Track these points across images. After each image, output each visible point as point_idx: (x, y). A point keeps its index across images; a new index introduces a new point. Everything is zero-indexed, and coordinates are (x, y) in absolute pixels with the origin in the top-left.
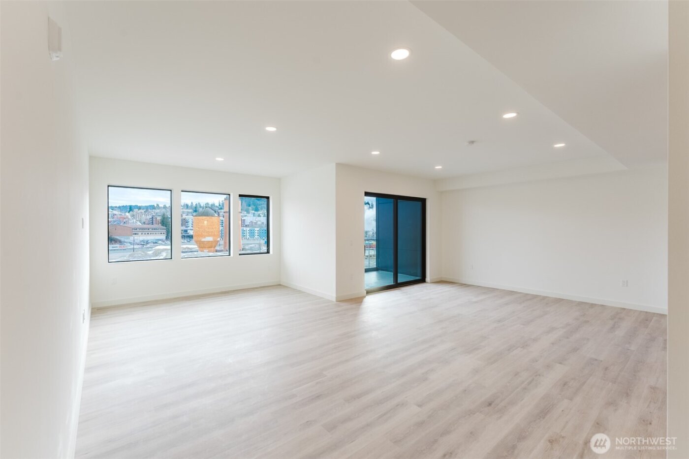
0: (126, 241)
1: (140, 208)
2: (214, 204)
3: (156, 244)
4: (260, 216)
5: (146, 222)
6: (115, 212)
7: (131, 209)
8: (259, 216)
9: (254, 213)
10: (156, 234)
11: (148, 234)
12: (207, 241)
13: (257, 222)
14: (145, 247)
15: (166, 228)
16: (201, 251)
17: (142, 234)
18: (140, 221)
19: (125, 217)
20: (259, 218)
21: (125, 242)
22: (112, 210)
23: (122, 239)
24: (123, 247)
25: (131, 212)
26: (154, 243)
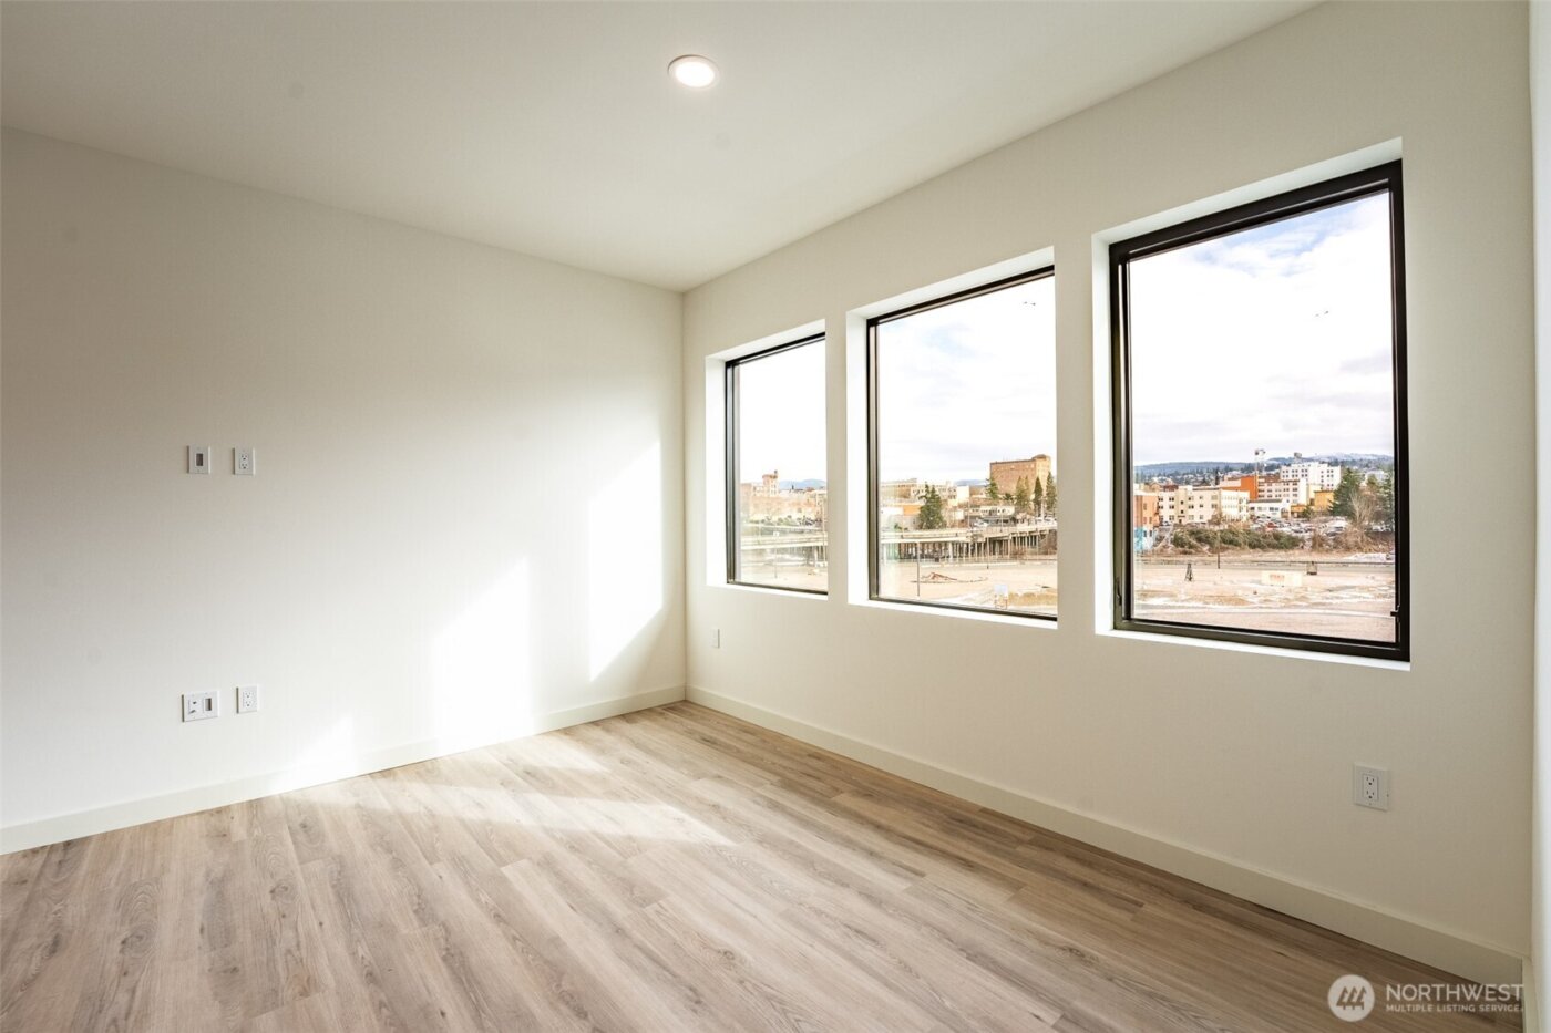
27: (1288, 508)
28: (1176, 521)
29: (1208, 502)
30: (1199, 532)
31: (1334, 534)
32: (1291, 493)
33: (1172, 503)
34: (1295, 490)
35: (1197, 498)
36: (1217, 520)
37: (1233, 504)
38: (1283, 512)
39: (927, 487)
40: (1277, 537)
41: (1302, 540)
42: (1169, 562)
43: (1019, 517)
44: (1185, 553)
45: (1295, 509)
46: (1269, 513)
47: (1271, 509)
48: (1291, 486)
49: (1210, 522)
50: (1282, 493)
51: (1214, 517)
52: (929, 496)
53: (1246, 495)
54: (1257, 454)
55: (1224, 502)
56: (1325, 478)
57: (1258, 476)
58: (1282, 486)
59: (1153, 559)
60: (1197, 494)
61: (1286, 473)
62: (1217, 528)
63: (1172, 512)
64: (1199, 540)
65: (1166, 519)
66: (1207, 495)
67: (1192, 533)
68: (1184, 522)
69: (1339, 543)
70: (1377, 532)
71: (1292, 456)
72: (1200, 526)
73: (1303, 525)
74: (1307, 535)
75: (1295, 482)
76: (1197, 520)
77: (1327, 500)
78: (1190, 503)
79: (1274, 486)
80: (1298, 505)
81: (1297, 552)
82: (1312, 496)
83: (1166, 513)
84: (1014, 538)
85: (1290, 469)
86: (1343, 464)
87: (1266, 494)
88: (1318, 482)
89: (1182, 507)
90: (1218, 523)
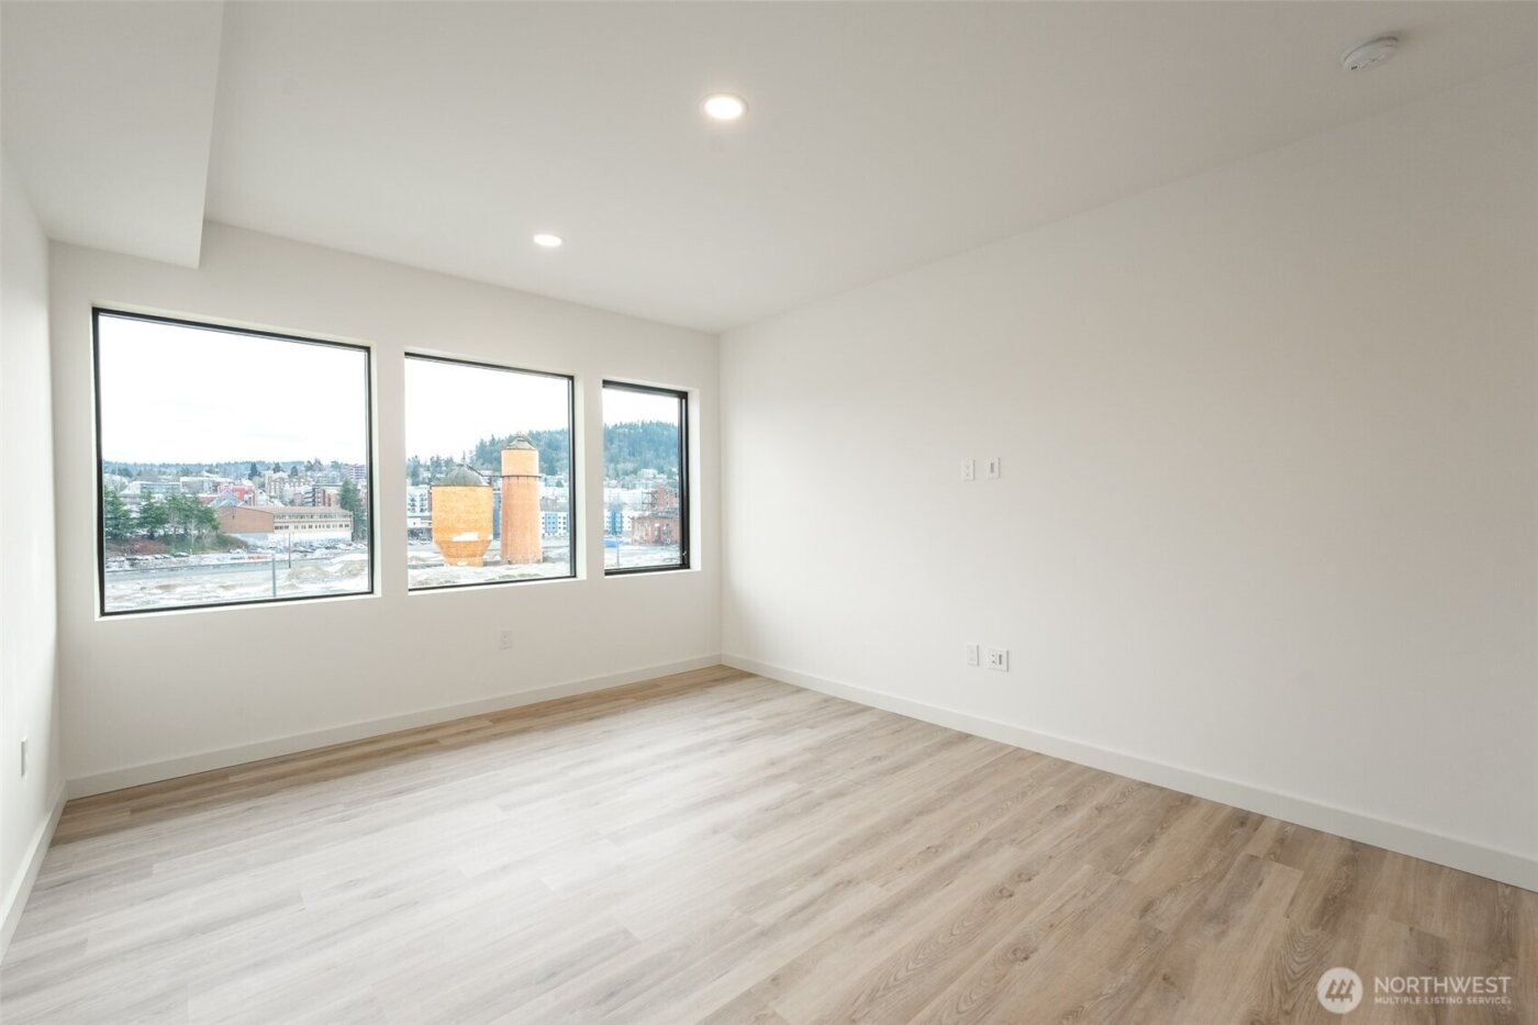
0: (259, 543)
1: (277, 468)
2: (451, 459)
3: (334, 551)
4: (562, 486)
5: (298, 501)
6: (217, 478)
7: (254, 470)
8: (559, 484)
9: (546, 480)
10: (328, 527)
11: (310, 527)
12: (465, 542)
13: (557, 499)
14: (309, 556)
15: (351, 513)
16: (451, 565)
17: (296, 527)
18: (281, 498)
19: (246, 489)
20: (561, 489)
21: (256, 547)
22: (209, 471)
23: (250, 540)
24: (259, 558)
25: (256, 478)
26: (327, 548)
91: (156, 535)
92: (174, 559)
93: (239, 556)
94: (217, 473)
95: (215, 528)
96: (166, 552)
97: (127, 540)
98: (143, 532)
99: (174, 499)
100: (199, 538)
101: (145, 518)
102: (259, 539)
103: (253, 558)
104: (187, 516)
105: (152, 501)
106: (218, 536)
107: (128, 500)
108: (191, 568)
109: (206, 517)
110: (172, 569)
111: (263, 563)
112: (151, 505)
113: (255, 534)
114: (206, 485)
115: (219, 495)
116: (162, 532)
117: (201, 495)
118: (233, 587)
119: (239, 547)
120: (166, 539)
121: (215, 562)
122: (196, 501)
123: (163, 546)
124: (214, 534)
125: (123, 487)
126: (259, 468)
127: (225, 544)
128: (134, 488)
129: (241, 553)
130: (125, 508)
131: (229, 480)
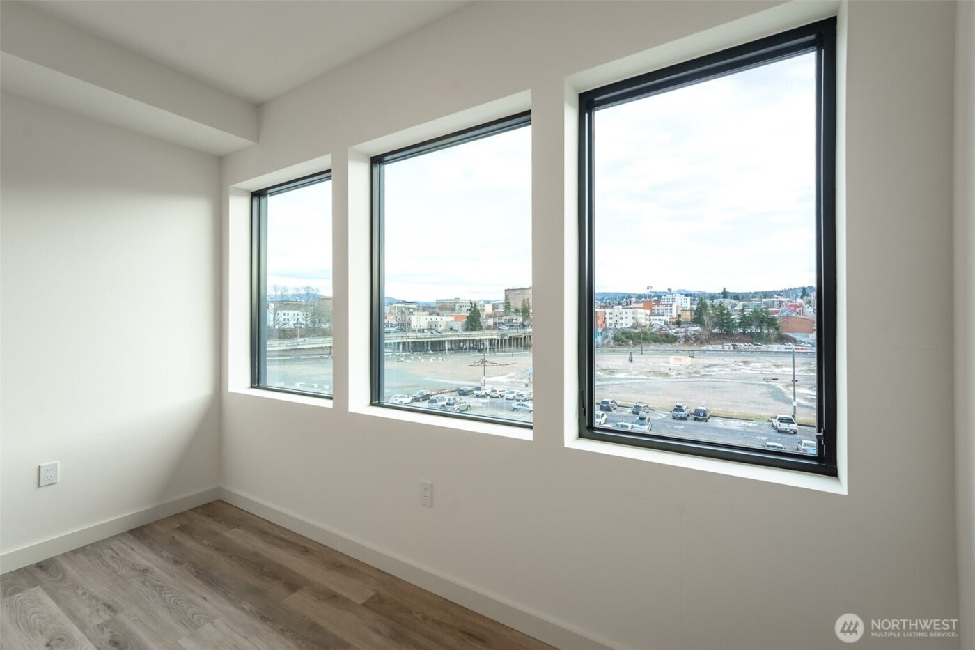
27: (667, 319)
28: (613, 327)
29: (630, 316)
30: (627, 333)
31: (694, 334)
32: (669, 311)
33: (611, 316)
34: (671, 309)
35: (624, 313)
36: (636, 326)
37: (642, 316)
38: (666, 323)
39: (471, 303)
40: (667, 336)
41: (679, 338)
42: (614, 351)
43: (526, 323)
44: (620, 345)
45: (671, 320)
46: (658, 322)
47: (660, 320)
48: (669, 307)
49: (632, 327)
50: (664, 311)
51: (634, 324)
52: (473, 309)
53: (648, 312)
54: (648, 288)
55: (639, 316)
56: (683, 303)
57: (652, 300)
58: (664, 307)
59: (604, 348)
60: (624, 311)
61: (664, 300)
62: (636, 331)
63: (611, 321)
64: (627, 337)
65: (608, 325)
66: (630, 311)
67: (623, 333)
68: (617, 327)
69: (698, 339)
70: (715, 333)
71: (667, 291)
72: (627, 330)
73: (678, 329)
74: (682, 335)
75: (671, 305)
76: (624, 326)
77: (687, 316)
78: (621, 316)
79: (661, 307)
80: (673, 318)
81: (677, 344)
82: (679, 313)
83: (608, 322)
84: (525, 337)
85: (666, 298)
86: (691, 295)
87: (656, 311)
88: (681, 306)
89: (616, 318)
90: (636, 328)
91: (746, 332)
92: (754, 347)
93: (789, 347)
94: (782, 295)
95: (777, 329)
96: (751, 342)
97: (733, 335)
98: (740, 330)
99: (756, 312)
100: (768, 334)
101: (741, 322)
102: (804, 337)
103: (798, 349)
104: (762, 322)
105: (745, 313)
106: (779, 334)
107: (734, 313)
108: (762, 352)
109: (771, 323)
110: (752, 352)
111: (804, 353)
112: (744, 315)
113: (800, 334)
114: (775, 303)
115: (782, 309)
116: (749, 331)
117: (770, 309)
118: (781, 366)
119: (790, 342)
120: (751, 334)
121: (776, 350)
122: (767, 312)
123: (749, 339)
124: (776, 332)
125: (735, 306)
126: (807, 291)
127: (782, 339)
128: (740, 306)
129: (791, 345)
130: (733, 317)
131: (788, 299)
